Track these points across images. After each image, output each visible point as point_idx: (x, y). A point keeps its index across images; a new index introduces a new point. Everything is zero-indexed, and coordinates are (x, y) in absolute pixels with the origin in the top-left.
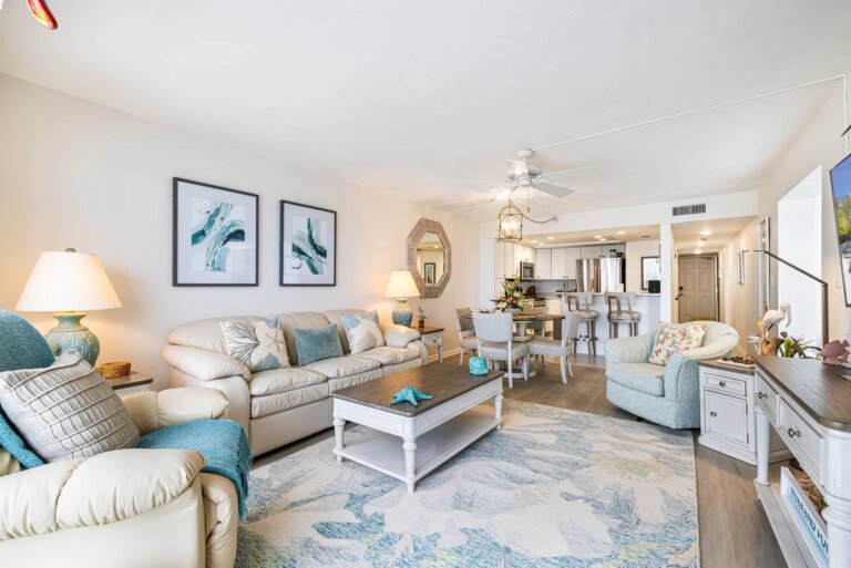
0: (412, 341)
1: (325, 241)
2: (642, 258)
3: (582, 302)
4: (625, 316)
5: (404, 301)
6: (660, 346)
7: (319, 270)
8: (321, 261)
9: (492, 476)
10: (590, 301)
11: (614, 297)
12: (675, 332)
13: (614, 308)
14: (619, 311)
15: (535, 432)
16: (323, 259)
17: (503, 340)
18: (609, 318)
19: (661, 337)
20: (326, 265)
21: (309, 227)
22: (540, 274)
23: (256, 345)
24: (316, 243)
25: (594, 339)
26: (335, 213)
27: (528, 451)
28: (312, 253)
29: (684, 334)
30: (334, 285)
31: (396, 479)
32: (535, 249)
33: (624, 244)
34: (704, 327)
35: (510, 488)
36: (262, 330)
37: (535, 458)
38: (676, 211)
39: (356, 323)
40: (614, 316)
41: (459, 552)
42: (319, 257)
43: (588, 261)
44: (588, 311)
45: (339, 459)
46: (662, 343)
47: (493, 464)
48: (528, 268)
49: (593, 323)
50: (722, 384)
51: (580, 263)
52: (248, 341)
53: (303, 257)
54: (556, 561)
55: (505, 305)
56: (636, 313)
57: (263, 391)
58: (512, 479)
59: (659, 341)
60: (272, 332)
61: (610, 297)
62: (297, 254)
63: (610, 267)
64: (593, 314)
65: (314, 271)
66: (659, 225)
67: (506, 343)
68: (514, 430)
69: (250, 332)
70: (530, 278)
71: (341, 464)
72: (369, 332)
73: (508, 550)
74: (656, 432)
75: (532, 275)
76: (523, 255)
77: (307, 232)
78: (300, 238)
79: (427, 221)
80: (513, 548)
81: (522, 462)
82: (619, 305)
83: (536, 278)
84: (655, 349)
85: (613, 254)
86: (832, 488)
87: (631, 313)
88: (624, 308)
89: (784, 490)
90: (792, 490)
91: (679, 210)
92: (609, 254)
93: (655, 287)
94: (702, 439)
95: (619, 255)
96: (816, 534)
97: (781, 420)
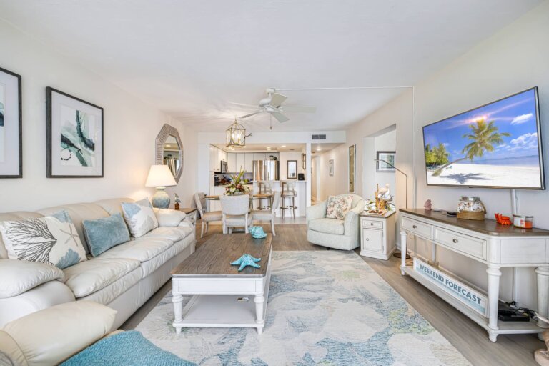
0: (182, 220)
1: (93, 134)
2: (288, 161)
4: (291, 194)
5: (163, 189)
6: (332, 209)
7: (88, 162)
8: (89, 154)
9: (295, 302)
11: (285, 183)
12: (339, 200)
13: (285, 189)
14: (288, 191)
15: (290, 268)
16: (91, 151)
17: (243, 213)
18: (282, 195)
19: (332, 204)
20: (93, 158)
21: (78, 119)
22: (231, 170)
23: (53, 243)
24: (85, 135)
26: (102, 109)
27: (299, 281)
28: (80, 145)
29: (344, 201)
30: (102, 176)
31: (241, 328)
32: (227, 153)
33: (278, 153)
34: (352, 197)
35: (313, 307)
36: (55, 226)
37: (306, 284)
39: (136, 210)
40: (285, 193)
41: (330, 359)
42: (88, 149)
45: (179, 330)
46: (333, 206)
47: (288, 295)
48: (224, 164)
50: (372, 224)
52: (42, 240)
53: (72, 148)
54: (375, 339)
55: (234, 189)
56: (295, 191)
57: (92, 289)
58: (308, 300)
59: (331, 206)
60: (67, 226)
61: (283, 183)
62: (66, 146)
63: (270, 166)
65: (83, 163)
66: (306, 144)
67: (244, 215)
68: (277, 271)
69: (43, 230)
70: (225, 171)
71: (183, 335)
72: (148, 216)
73: (351, 344)
74: (340, 254)
75: (226, 169)
76: (222, 156)
77: (76, 124)
78: (69, 130)
79: (170, 127)
80: (352, 342)
81: (302, 289)
82: (288, 187)
83: (228, 171)
84: (329, 210)
85: (272, 158)
86: (493, 260)
87: (293, 192)
88: (291, 189)
89: (415, 268)
90: (422, 267)
91: (314, 137)
92: (269, 158)
93: (301, 177)
94: (362, 253)
95: (275, 159)
96: (444, 282)
97: (436, 237)
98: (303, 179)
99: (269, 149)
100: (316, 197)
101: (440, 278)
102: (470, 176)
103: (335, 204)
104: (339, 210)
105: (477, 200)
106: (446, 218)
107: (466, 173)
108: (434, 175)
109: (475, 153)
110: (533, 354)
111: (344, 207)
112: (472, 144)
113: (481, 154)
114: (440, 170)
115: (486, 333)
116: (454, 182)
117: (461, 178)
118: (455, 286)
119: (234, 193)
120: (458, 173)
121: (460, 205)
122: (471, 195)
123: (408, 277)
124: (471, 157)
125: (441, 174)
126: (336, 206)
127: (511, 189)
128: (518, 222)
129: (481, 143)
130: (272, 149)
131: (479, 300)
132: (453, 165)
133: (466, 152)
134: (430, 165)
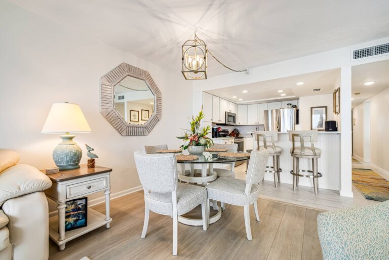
2: (313, 109)
3: (268, 139)
4: (308, 152)
5: (71, 138)
10: (276, 138)
11: (297, 135)
13: (298, 144)
14: (302, 147)
18: (292, 153)
22: (240, 121)
25: (279, 170)
32: (237, 105)
33: (297, 99)
38: (357, 55)
40: (297, 151)
43: (272, 111)
44: (274, 146)
48: (231, 117)
49: (278, 157)
51: (266, 112)
56: (317, 149)
61: (294, 135)
63: (287, 115)
64: (278, 150)
66: (340, 69)
70: (232, 124)
75: (234, 121)
76: (227, 107)
79: (128, 66)
82: (302, 141)
83: (237, 124)
85: (289, 106)
87: (313, 149)
88: (307, 144)
91: (361, 53)
93: (331, 126)
95: (294, 107)
98: (335, 129)
99: (284, 96)
100: (362, 156)
130: (287, 95)
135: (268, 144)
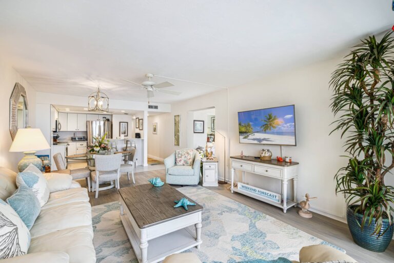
2: (120, 122)
5: (34, 153)
6: (180, 159)
14: (131, 147)
23: (17, 231)
33: (111, 115)
35: (210, 222)
41: (244, 245)
46: (181, 157)
50: (210, 167)
52: (7, 229)
54: (251, 228)
58: (203, 220)
59: (179, 157)
61: (127, 141)
66: (144, 111)
76: (56, 117)
79: (21, 86)
80: (244, 233)
84: (178, 160)
85: (104, 119)
86: (286, 178)
89: (239, 188)
90: (243, 186)
91: (150, 107)
92: (102, 119)
93: (138, 136)
94: (204, 185)
95: (108, 120)
96: (257, 192)
97: (255, 170)
98: (140, 137)
101: (254, 190)
102: (264, 139)
103: (182, 155)
104: (185, 159)
105: (268, 151)
106: (254, 160)
107: (262, 138)
108: (244, 138)
109: (267, 129)
110: (298, 213)
111: (189, 157)
112: (266, 125)
113: (270, 129)
114: (248, 136)
115: (282, 210)
116: (256, 142)
117: (259, 140)
118: (263, 193)
119: (98, 152)
120: (258, 137)
121: (262, 153)
122: (266, 148)
123: (236, 193)
124: (265, 130)
125: (249, 138)
126: (183, 157)
127: (281, 145)
128: (288, 160)
129: (270, 125)
131: (276, 196)
132: (255, 134)
133: (262, 128)
134: (241, 133)
135: (113, 146)
